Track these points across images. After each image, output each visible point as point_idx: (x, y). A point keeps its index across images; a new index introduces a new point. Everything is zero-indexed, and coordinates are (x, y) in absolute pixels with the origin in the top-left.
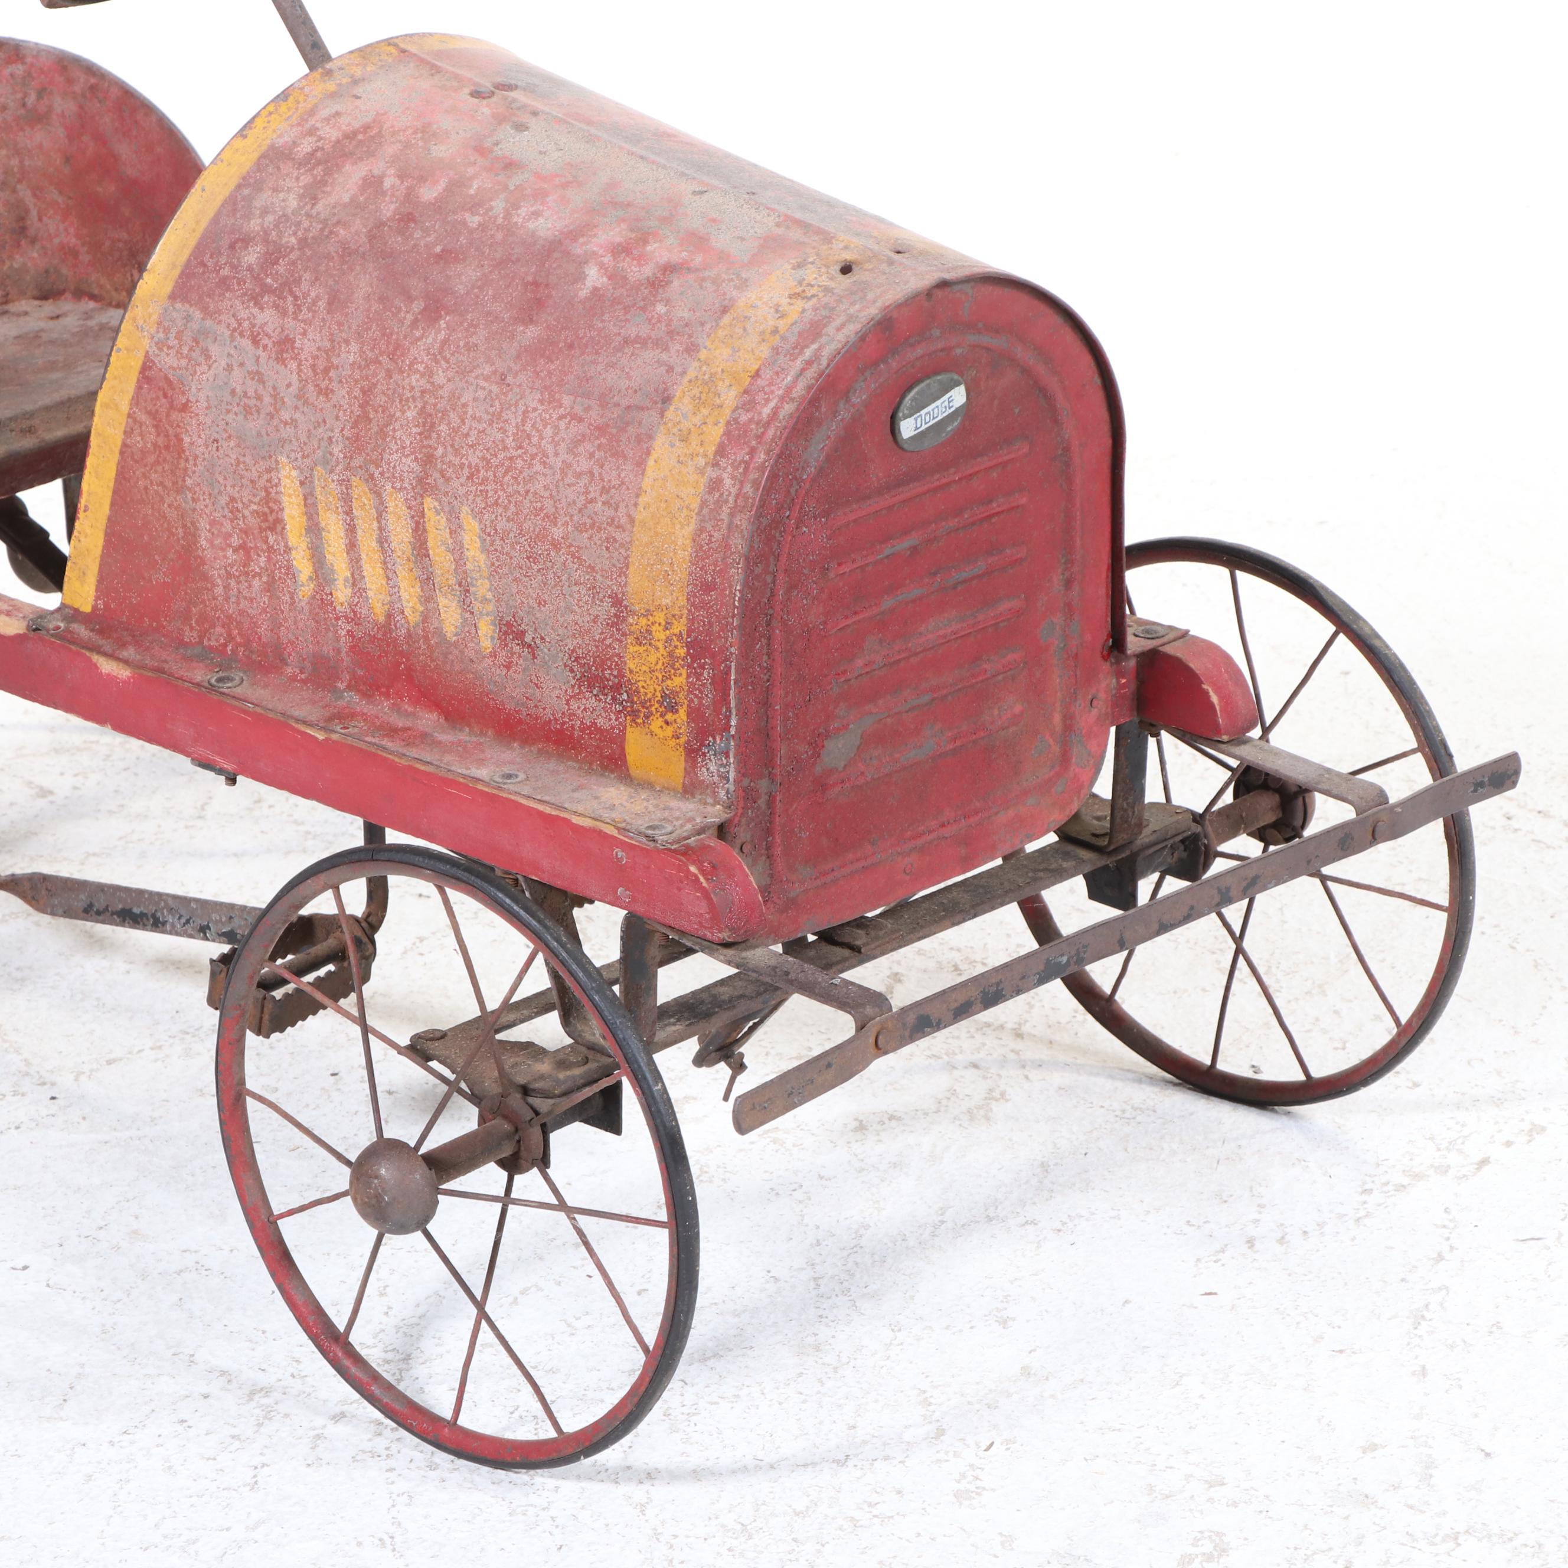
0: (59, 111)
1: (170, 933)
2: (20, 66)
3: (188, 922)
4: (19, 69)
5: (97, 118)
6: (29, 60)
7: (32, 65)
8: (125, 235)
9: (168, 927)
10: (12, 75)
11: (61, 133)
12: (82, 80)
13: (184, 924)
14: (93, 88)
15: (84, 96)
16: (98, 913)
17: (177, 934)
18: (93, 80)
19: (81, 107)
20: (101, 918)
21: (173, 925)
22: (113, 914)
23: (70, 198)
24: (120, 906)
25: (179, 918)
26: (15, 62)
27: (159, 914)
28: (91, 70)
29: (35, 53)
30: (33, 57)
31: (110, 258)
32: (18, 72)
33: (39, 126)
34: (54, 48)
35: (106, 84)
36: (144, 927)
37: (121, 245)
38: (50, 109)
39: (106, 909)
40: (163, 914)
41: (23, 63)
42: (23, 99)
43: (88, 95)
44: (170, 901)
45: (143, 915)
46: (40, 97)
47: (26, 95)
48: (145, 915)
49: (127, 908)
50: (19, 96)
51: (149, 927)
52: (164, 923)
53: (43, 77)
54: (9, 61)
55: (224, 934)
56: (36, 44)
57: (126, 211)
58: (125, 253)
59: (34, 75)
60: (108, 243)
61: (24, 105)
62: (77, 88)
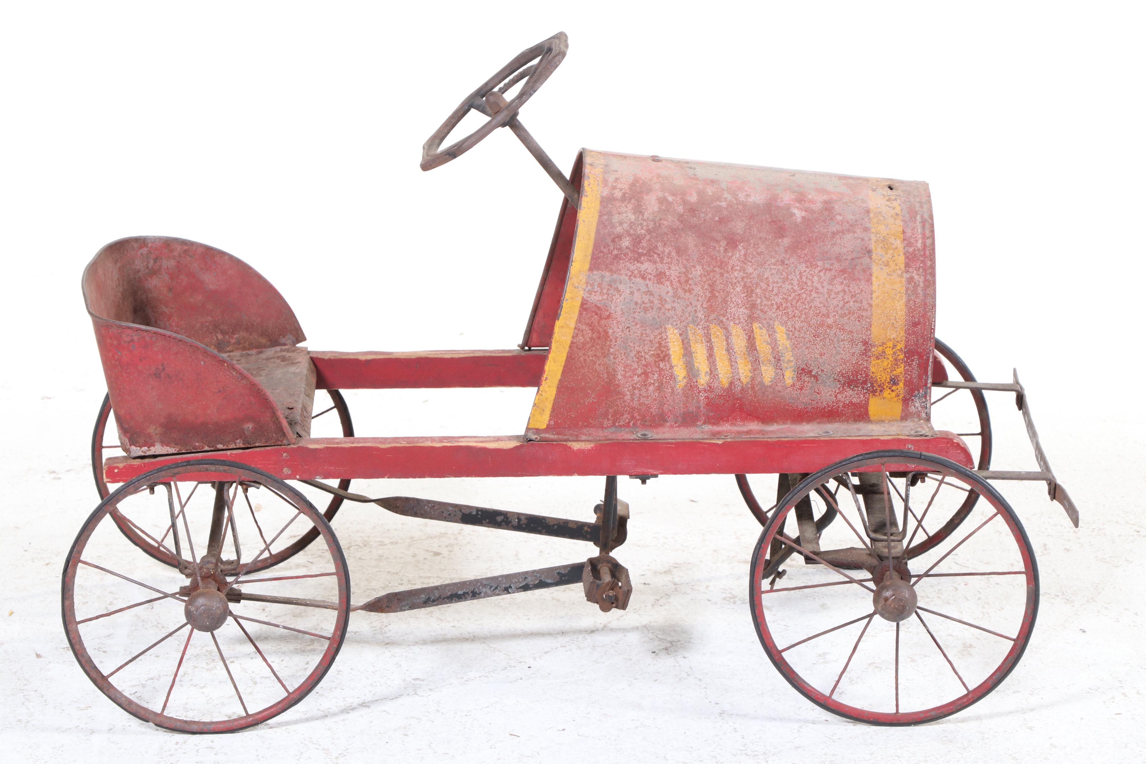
0: (165, 267)
1: (484, 597)
2: (145, 249)
3: (496, 588)
4: (145, 251)
5: (189, 265)
6: (150, 245)
7: (151, 247)
8: (210, 318)
9: (482, 595)
10: (142, 254)
11: (167, 277)
12: (179, 249)
13: (494, 590)
14: (186, 252)
15: (180, 256)
16: (434, 601)
17: (488, 596)
18: (185, 248)
19: (178, 262)
20: (435, 603)
21: (486, 593)
22: (444, 598)
23: (172, 308)
24: (449, 593)
25: (490, 588)
26: (143, 247)
27: (477, 590)
28: (184, 242)
29: (153, 240)
30: (152, 243)
31: (200, 332)
32: (144, 252)
33: (155, 277)
34: (163, 237)
35: (195, 248)
36: (466, 599)
37: (207, 324)
38: (161, 267)
39: (440, 597)
40: (479, 589)
41: (147, 247)
42: (147, 265)
43: (182, 255)
44: (485, 582)
45: (464, 593)
46: (155, 261)
47: (148, 262)
48: (467, 593)
49: (454, 592)
50: (145, 263)
51: (469, 599)
52: (480, 593)
53: (157, 252)
54: (141, 247)
55: (521, 588)
56: (154, 236)
57: (210, 306)
58: (210, 327)
59: (152, 252)
60: (198, 325)
61: (148, 268)
62: (176, 254)
